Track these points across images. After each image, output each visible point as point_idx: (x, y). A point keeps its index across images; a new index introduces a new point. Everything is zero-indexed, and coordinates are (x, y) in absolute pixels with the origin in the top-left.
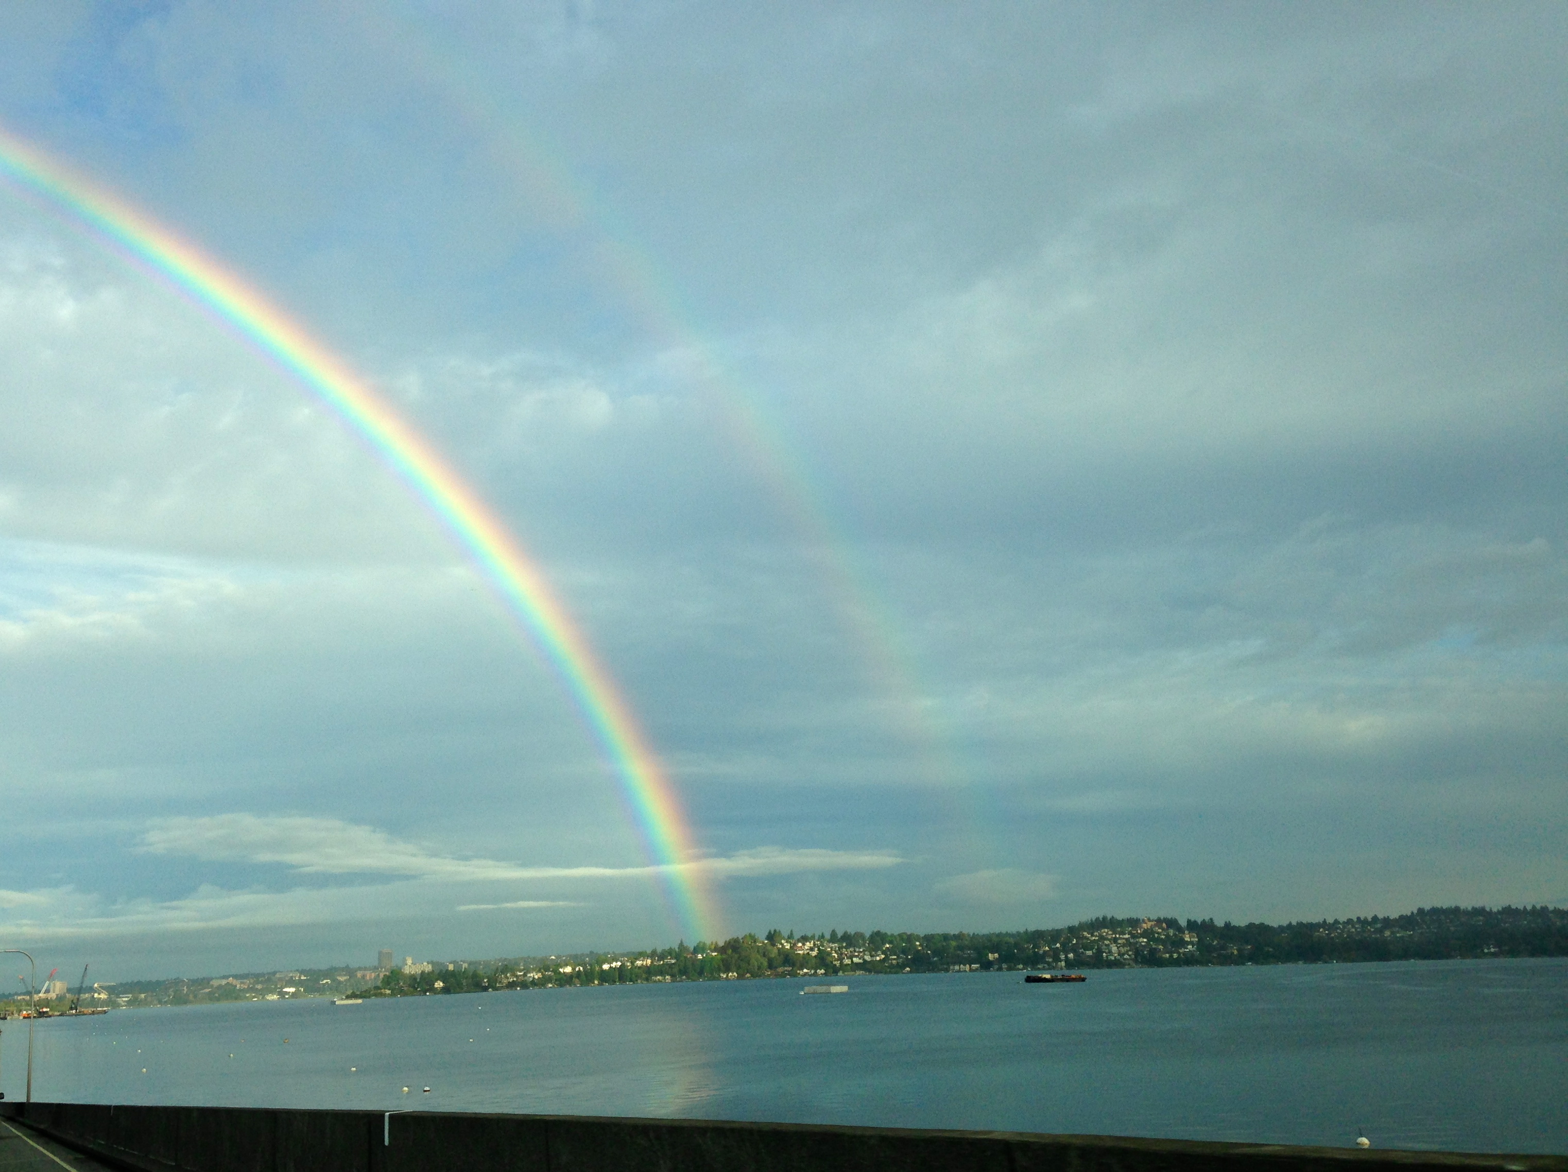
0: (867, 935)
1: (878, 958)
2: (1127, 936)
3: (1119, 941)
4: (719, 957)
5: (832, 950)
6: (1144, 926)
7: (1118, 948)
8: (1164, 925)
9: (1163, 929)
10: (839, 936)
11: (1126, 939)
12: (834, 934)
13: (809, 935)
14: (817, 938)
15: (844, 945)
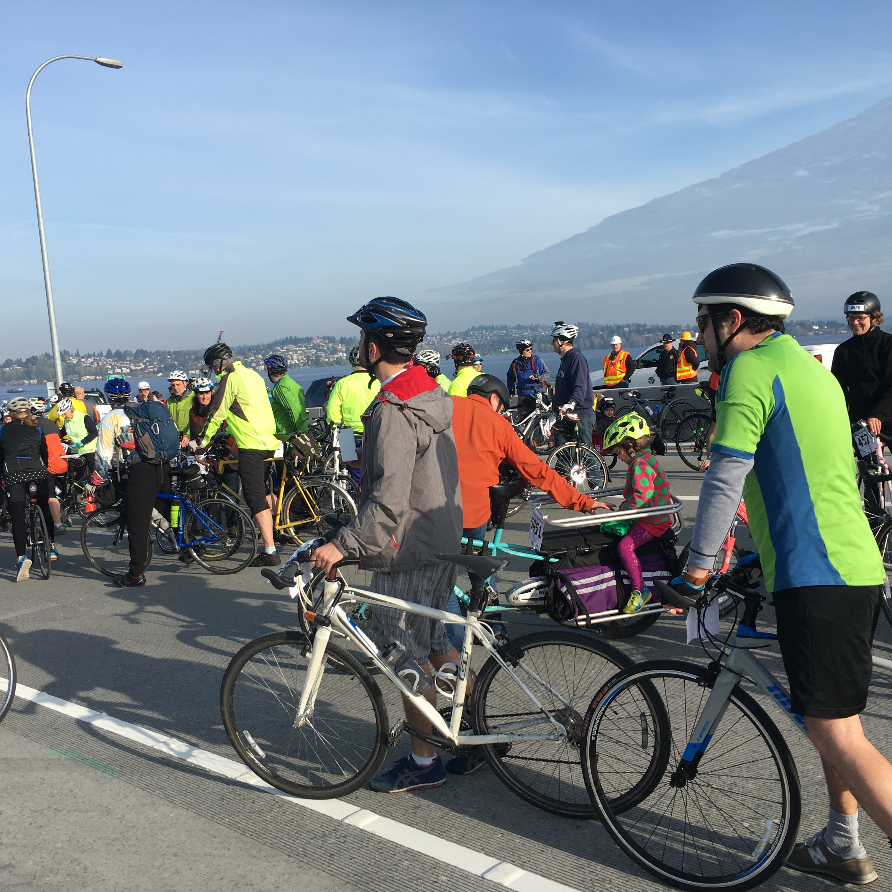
0: (134, 352)
1: (140, 368)
2: (304, 349)
3: (299, 352)
4: (22, 370)
5: (107, 363)
6: (315, 341)
7: (297, 356)
8: (327, 341)
9: (326, 344)
10: (113, 353)
11: (303, 351)
12: (109, 352)
13: (91, 353)
14: (96, 355)
15: (116, 359)
